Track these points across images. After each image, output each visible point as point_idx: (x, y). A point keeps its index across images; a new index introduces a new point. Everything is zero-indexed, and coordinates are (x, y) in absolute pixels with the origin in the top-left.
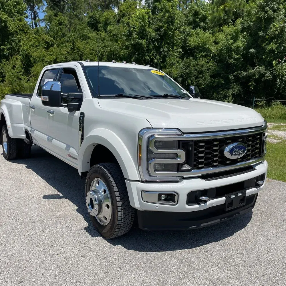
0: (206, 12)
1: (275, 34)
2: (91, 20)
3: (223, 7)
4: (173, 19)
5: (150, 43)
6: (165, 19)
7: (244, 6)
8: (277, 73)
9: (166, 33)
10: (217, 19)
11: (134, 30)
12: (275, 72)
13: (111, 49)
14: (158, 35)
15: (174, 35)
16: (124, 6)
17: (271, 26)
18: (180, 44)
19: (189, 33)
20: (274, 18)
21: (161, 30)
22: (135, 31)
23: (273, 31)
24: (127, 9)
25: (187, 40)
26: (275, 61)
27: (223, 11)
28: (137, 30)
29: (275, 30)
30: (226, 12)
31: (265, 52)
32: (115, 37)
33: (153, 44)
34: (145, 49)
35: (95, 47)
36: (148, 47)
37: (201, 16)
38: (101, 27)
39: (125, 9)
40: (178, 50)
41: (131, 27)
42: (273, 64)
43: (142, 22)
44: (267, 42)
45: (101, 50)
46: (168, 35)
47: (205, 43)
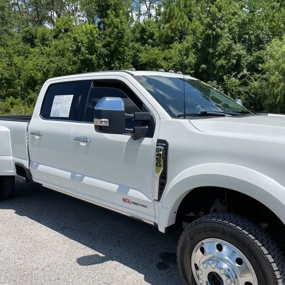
0: (153, 30)
1: (224, 51)
2: (27, 34)
3: (169, 24)
4: (123, 35)
5: (100, 58)
6: (114, 35)
7: (188, 24)
8: (228, 87)
9: (116, 49)
10: (165, 36)
11: (82, 45)
12: (226, 86)
13: (58, 64)
14: (108, 50)
15: (124, 51)
16: (60, 23)
17: (219, 43)
18: (130, 61)
19: (139, 49)
20: (221, 36)
21: (111, 45)
22: (84, 46)
23: (221, 48)
24: (63, 25)
25: (137, 56)
26: (225, 76)
27: (170, 29)
28: (85, 45)
29: (223, 47)
30: (172, 29)
31: (215, 68)
32: (61, 52)
33: (103, 60)
34: (96, 65)
35: (39, 62)
36: (98, 62)
37: (148, 33)
38: (38, 42)
39: (62, 25)
40: (128, 66)
41: (79, 42)
42: (224, 78)
43: (90, 37)
44: (217, 58)
45: (46, 66)
46: (119, 51)
47: (156, 60)
